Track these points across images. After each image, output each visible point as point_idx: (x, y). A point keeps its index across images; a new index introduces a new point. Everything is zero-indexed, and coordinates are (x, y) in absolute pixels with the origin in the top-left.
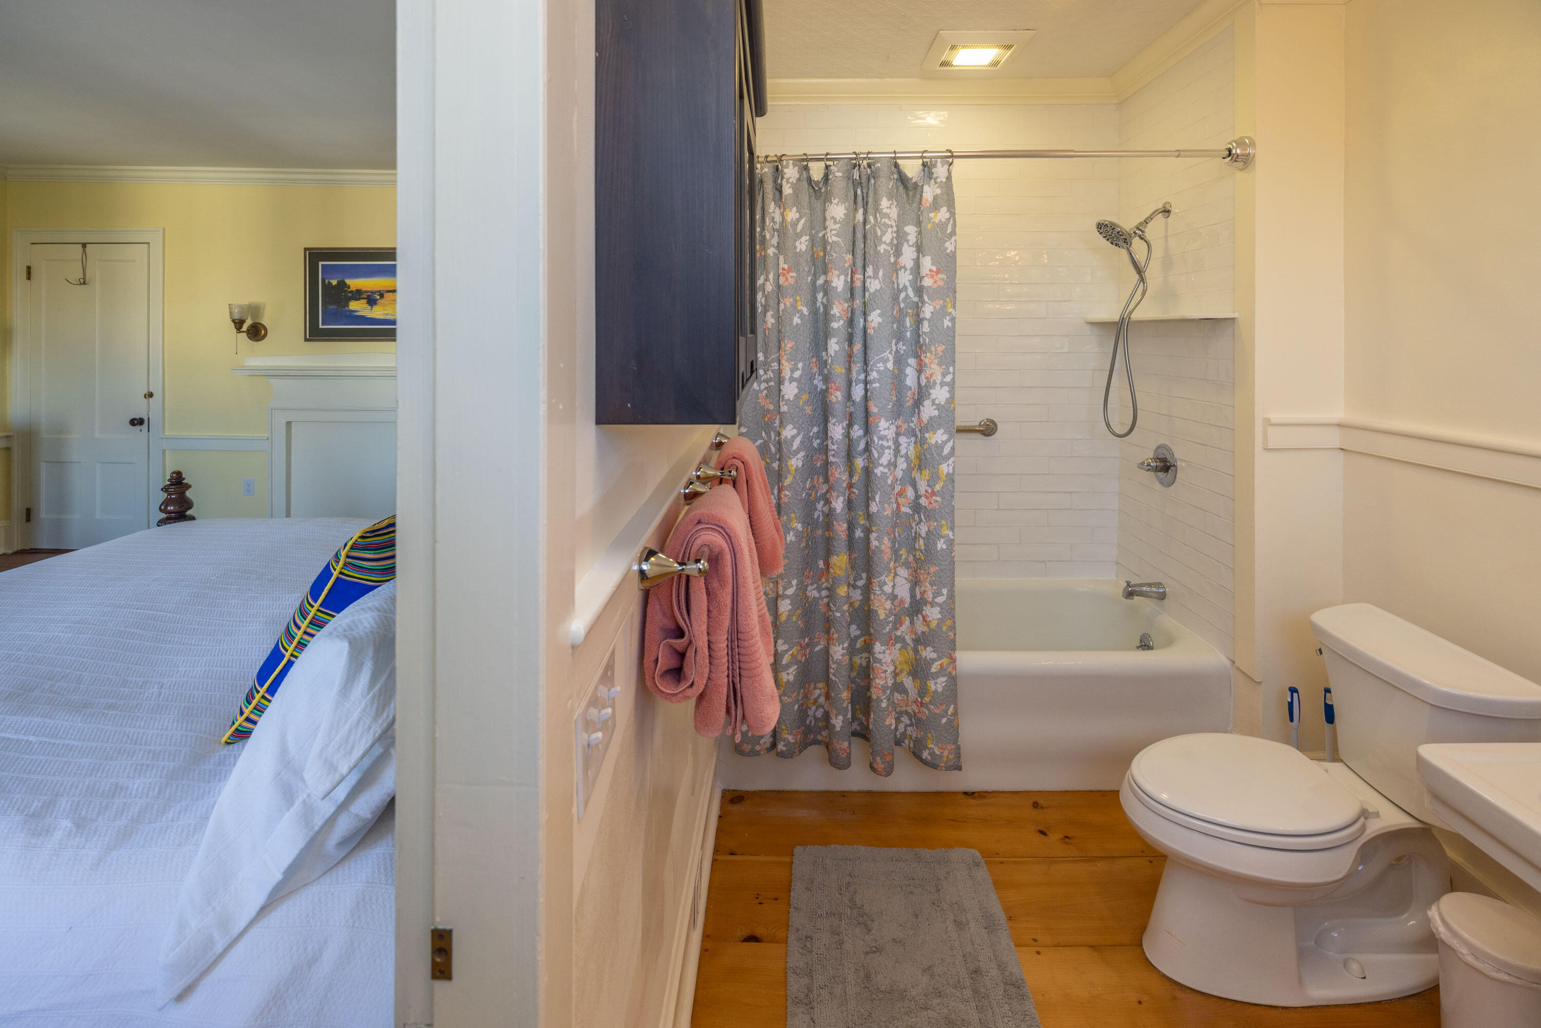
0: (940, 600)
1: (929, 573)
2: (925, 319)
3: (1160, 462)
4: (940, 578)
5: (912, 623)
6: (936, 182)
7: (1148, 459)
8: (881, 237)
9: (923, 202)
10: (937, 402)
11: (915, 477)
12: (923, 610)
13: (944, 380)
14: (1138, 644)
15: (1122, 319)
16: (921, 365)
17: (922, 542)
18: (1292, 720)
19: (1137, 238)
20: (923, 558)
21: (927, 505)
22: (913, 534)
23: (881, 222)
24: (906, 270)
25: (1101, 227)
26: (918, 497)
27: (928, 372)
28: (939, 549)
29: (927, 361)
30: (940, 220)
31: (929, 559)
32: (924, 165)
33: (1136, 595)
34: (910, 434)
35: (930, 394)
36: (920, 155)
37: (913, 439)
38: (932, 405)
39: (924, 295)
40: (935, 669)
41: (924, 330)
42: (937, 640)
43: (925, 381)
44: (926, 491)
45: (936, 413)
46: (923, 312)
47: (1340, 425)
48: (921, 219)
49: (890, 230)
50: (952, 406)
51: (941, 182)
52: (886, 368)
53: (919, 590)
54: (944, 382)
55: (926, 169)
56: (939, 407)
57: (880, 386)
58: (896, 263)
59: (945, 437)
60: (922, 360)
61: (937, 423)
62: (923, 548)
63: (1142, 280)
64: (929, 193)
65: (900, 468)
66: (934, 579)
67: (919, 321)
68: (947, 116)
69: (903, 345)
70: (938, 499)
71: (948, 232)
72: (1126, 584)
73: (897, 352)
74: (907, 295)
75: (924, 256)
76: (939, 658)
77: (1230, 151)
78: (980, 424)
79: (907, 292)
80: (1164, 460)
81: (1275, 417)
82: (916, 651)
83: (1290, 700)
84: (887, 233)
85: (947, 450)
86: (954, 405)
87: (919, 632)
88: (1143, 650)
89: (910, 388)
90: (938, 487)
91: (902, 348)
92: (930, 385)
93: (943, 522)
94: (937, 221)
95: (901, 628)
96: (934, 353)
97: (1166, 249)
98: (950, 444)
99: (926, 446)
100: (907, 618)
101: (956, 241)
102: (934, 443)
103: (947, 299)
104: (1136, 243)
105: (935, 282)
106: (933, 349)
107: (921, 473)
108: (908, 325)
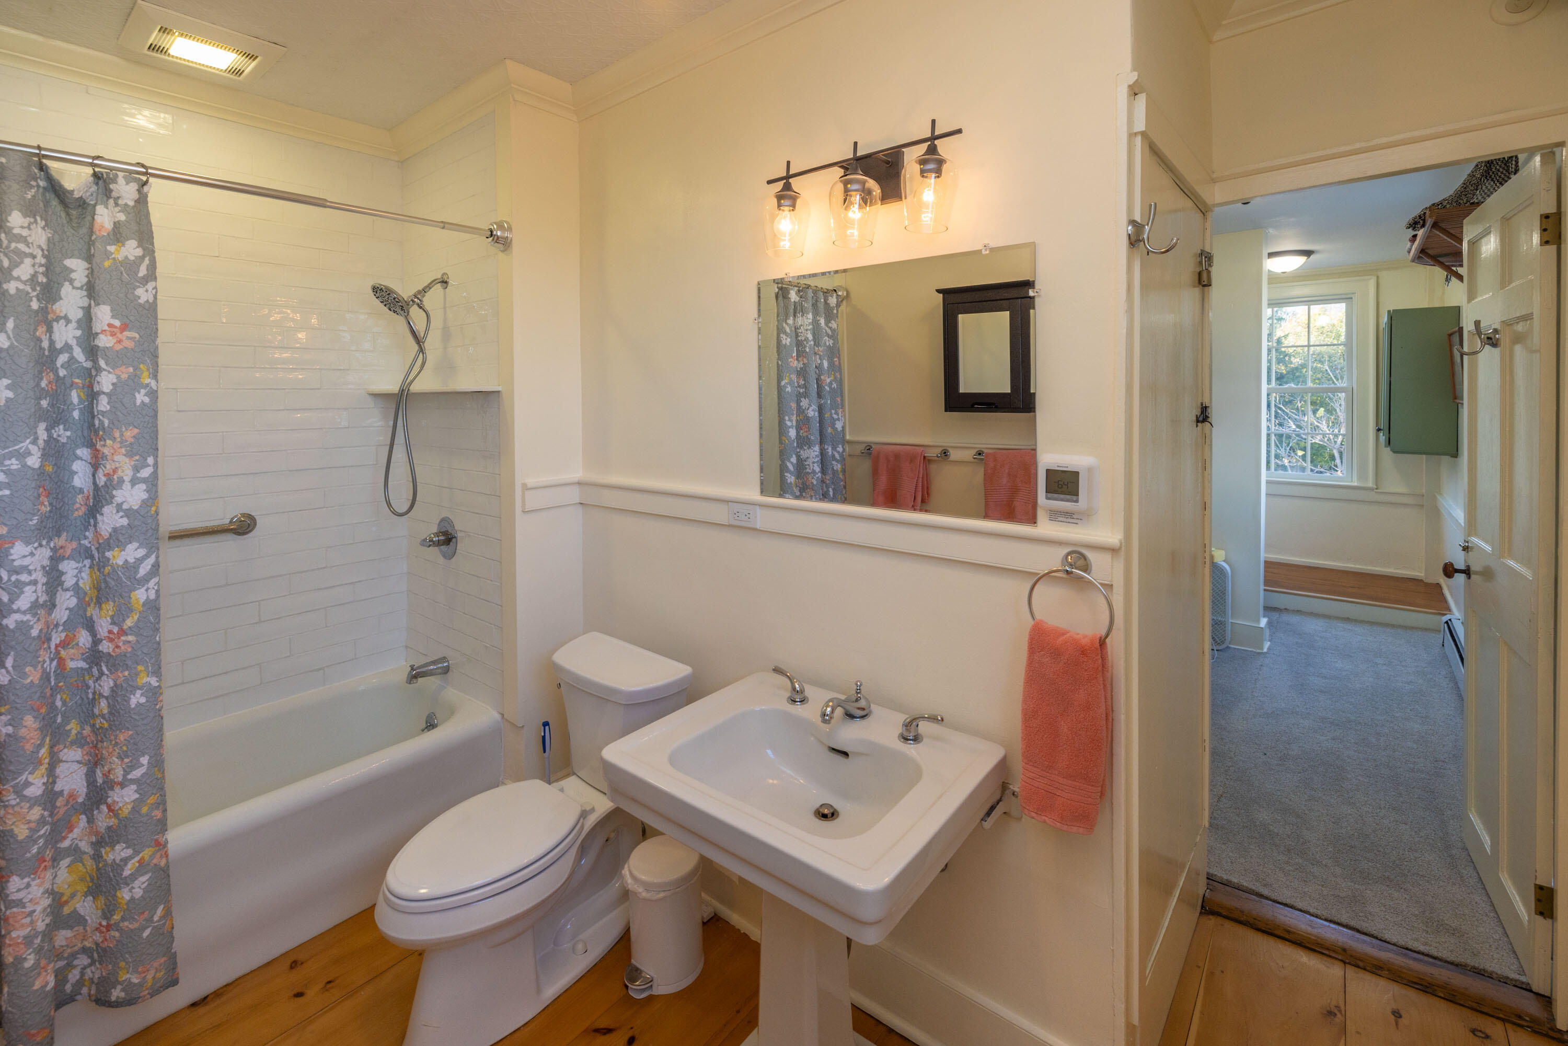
0: (137, 774)
1: (117, 744)
2: (101, 393)
3: (443, 535)
4: (135, 744)
5: (91, 821)
6: (117, 205)
7: (430, 535)
8: (10, 269)
9: (96, 227)
10: (125, 506)
11: (92, 614)
12: (108, 797)
13: (138, 475)
14: (424, 725)
15: (402, 391)
16: (96, 457)
17: (103, 703)
18: (545, 751)
19: (415, 307)
20: (106, 725)
21: (111, 650)
22: (91, 696)
23: (8, 247)
24: (68, 321)
25: (376, 290)
26: (96, 642)
27: (109, 467)
28: (133, 706)
29: (106, 451)
30: (126, 257)
31: (117, 723)
32: (96, 175)
33: (421, 677)
34: (83, 555)
35: (113, 497)
36: (90, 161)
37: (87, 562)
38: (118, 512)
39: (100, 359)
40: (130, 870)
41: (101, 408)
42: (132, 830)
43: (104, 479)
44: (110, 632)
45: (125, 521)
46: (98, 382)
47: (579, 483)
48: (92, 251)
49: (28, 261)
50: (154, 509)
51: (126, 205)
52: (24, 465)
53: (101, 771)
54: (138, 478)
55: (101, 182)
56: (129, 513)
57: (11, 494)
58: (44, 311)
59: (141, 552)
60: (98, 450)
61: (126, 536)
62: (105, 711)
63: (421, 350)
64: (105, 217)
65: (65, 606)
66: (125, 748)
67: (92, 395)
68: (171, 121)
69: (65, 430)
70: (130, 638)
71: (141, 274)
72: (410, 669)
73: (50, 440)
74: (72, 359)
75: (98, 304)
76: (137, 853)
77: (492, 232)
78: (231, 522)
79: (71, 353)
80: (445, 533)
81: (531, 481)
82: (97, 857)
83: (543, 734)
84: (23, 266)
85: (144, 569)
86: (157, 507)
87: (103, 830)
88: (429, 730)
89: (81, 491)
90: (129, 623)
91: (62, 434)
92: (113, 484)
93: (140, 668)
94: (120, 257)
95: (70, 835)
96: (119, 440)
97: (445, 320)
98: (152, 559)
99: (108, 569)
100: (83, 817)
101: (155, 288)
102: (121, 563)
103: (142, 366)
104: (414, 311)
105: (120, 341)
106: (117, 434)
107: (100, 608)
108: (75, 400)
